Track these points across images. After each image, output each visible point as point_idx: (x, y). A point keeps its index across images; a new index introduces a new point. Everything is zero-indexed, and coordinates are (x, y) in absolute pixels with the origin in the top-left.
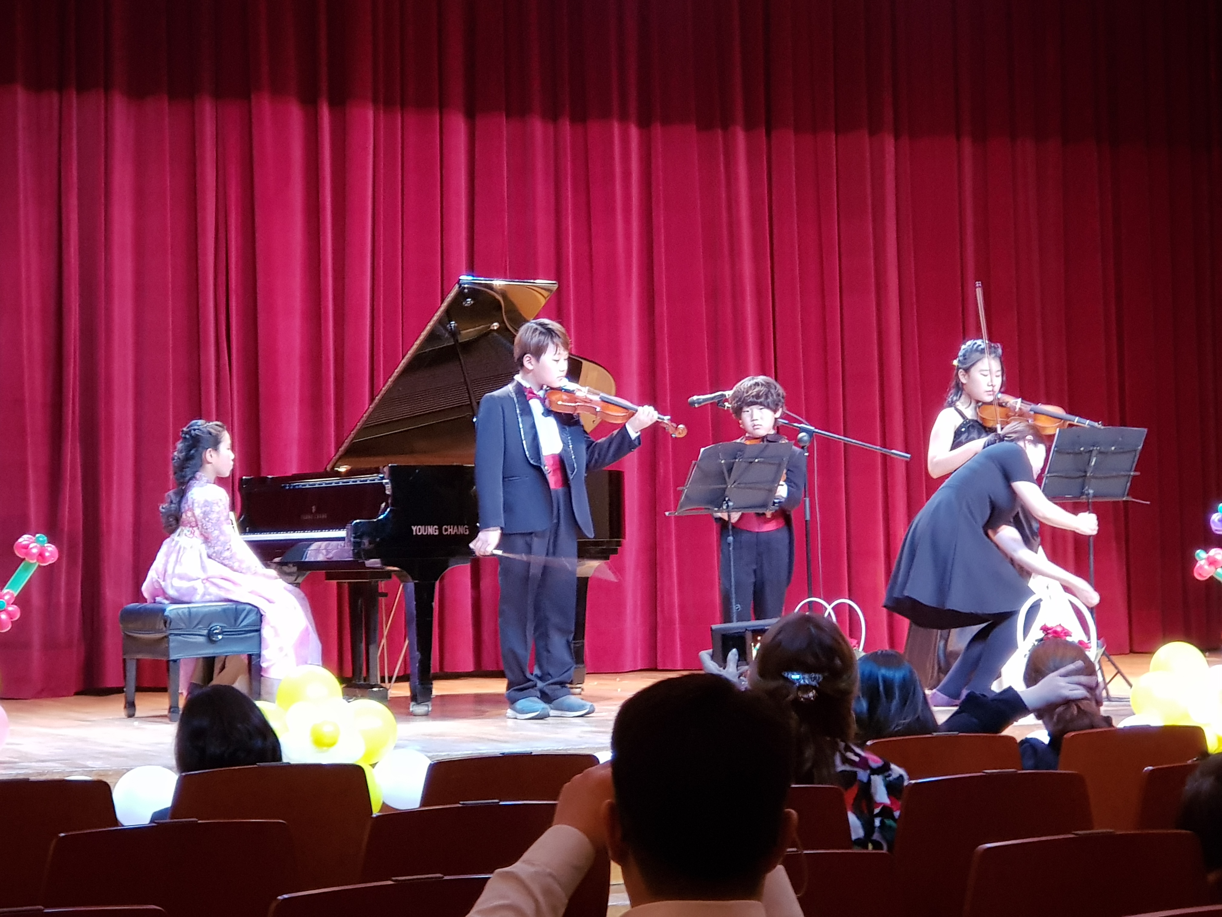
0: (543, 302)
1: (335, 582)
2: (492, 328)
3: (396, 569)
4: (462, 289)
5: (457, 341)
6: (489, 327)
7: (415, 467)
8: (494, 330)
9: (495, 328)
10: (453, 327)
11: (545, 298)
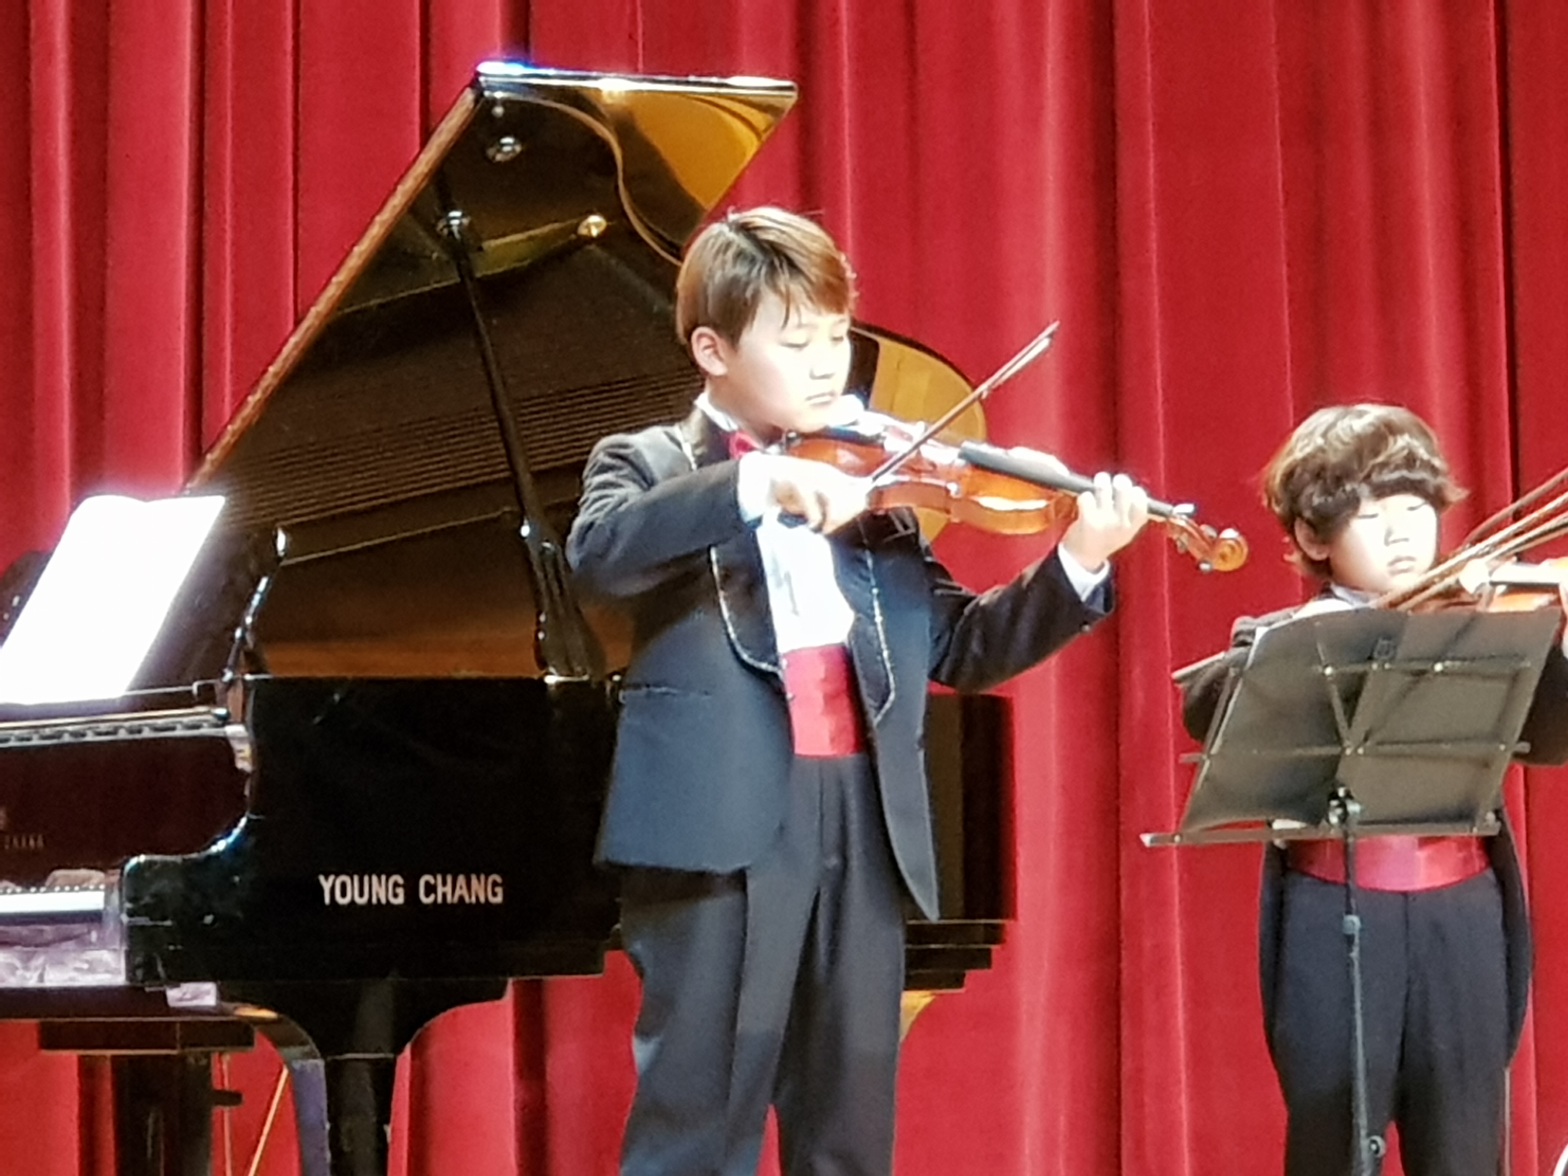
0: (751, 145)
1: (72, 1055)
2: (583, 231)
3: (267, 1014)
4: (483, 105)
5: (470, 273)
6: (577, 225)
7: (331, 684)
8: (590, 240)
9: (595, 232)
10: (455, 229)
11: (758, 134)
